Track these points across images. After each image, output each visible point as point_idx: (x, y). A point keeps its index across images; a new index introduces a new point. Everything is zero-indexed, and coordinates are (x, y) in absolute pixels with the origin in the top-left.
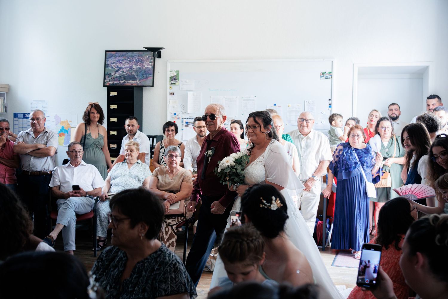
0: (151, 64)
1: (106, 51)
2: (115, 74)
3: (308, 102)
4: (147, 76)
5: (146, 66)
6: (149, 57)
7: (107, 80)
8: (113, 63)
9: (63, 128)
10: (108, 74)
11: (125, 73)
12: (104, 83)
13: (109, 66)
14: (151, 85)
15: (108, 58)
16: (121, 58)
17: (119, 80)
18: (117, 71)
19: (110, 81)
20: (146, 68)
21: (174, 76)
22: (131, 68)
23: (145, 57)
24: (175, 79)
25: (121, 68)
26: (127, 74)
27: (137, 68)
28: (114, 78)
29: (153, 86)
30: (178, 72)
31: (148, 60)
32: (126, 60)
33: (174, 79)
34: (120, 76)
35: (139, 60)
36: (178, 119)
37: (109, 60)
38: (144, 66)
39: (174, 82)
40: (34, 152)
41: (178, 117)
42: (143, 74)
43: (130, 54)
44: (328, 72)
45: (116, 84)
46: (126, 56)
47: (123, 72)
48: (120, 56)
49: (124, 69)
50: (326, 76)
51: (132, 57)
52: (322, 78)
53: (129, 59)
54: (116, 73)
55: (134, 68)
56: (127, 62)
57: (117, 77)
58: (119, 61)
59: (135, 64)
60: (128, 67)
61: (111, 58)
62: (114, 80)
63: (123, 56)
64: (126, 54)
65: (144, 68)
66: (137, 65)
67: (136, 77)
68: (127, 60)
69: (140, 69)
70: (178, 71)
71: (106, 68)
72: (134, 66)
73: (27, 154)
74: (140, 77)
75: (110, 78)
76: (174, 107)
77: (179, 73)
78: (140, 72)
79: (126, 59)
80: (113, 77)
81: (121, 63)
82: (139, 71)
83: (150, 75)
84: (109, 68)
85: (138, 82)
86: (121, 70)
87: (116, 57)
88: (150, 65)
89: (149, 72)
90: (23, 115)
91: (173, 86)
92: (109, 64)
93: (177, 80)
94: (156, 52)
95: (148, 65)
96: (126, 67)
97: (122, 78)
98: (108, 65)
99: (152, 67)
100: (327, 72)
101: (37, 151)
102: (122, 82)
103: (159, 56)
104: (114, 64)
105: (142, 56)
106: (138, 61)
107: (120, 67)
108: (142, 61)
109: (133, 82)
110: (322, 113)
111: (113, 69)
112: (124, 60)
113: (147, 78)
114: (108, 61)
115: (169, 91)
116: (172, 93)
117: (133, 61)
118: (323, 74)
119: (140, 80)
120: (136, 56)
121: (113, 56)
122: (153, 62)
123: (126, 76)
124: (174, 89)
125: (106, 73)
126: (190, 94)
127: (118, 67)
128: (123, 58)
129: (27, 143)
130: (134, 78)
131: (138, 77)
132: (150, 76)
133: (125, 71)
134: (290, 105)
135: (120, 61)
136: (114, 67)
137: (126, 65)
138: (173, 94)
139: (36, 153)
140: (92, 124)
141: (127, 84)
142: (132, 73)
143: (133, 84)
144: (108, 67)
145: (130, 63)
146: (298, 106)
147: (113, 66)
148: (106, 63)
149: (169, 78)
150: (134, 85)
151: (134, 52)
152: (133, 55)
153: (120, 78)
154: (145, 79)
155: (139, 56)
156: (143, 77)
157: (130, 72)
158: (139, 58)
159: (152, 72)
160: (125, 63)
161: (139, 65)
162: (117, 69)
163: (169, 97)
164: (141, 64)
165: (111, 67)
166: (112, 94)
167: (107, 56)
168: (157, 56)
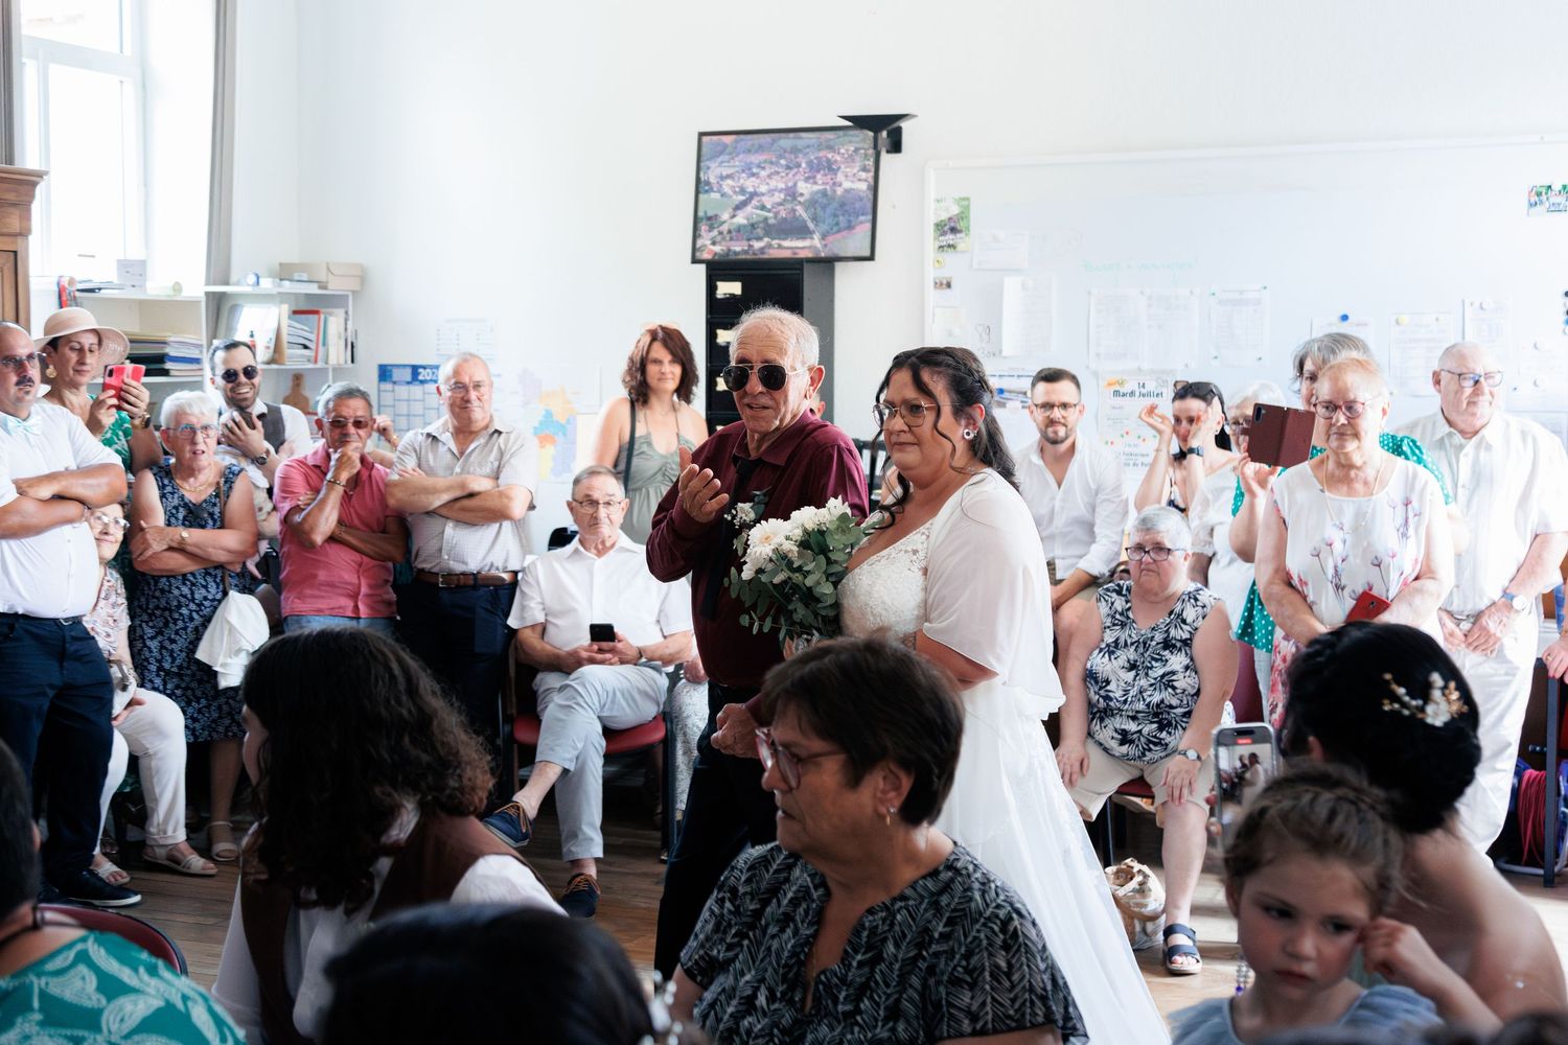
0: (863, 175)
1: (701, 135)
2: (734, 216)
3: (1477, 305)
4: (849, 221)
5: (847, 185)
6: (856, 150)
7: (705, 240)
8: (729, 176)
9: (549, 414)
10: (709, 218)
11: (769, 211)
12: (694, 249)
13: (711, 190)
14: (867, 253)
15: (707, 160)
16: (756, 158)
17: (749, 240)
18: (739, 207)
19: (714, 243)
20: (847, 191)
21: (950, 219)
22: (792, 194)
23: (842, 151)
24: (953, 230)
25: (754, 195)
26: (776, 214)
27: (814, 193)
28: (730, 232)
29: (871, 258)
30: (965, 203)
31: (853, 161)
32: (772, 163)
34: (752, 225)
35: (820, 163)
37: (713, 165)
38: (840, 185)
39: (951, 242)
40: (457, 506)
42: (835, 216)
43: (786, 142)
44: (1560, 188)
45: (736, 253)
46: (773, 149)
47: (763, 208)
48: (749, 151)
49: (764, 198)
50: (1552, 200)
51: (795, 151)
52: (1533, 210)
53: (783, 162)
54: (738, 212)
55: (802, 195)
56: (778, 173)
57: (739, 229)
59: (807, 180)
60: (780, 191)
61: (719, 160)
62: (731, 239)
63: (760, 149)
64: (774, 141)
65: (839, 191)
66: (815, 183)
67: (811, 225)
68: (777, 164)
69: (824, 194)
70: (968, 199)
71: (702, 197)
72: (803, 187)
73: (430, 513)
74: (824, 227)
75: (715, 232)
76: (950, 334)
77: (968, 207)
78: (824, 208)
79: (774, 160)
80: (725, 228)
81: (753, 175)
82: (819, 203)
83: (862, 218)
84: (715, 196)
85: (816, 241)
86: (754, 202)
87: (737, 155)
88: (860, 180)
89: (857, 205)
90: (409, 371)
91: (948, 256)
92: (713, 180)
93: (960, 231)
94: (885, 130)
95: (852, 180)
96: (775, 190)
97: (760, 232)
98: (708, 183)
99: (868, 189)
100: (1557, 187)
101: (466, 503)
102: (757, 245)
103: (896, 146)
104: (729, 182)
105: (831, 148)
106: (815, 168)
107: (751, 189)
108: (830, 168)
109: (800, 243)
110: (1535, 346)
111: (725, 199)
112: (767, 165)
113: (850, 227)
114: (708, 168)
115: (931, 274)
116: (945, 282)
117: (799, 166)
118: (1539, 194)
119: (824, 237)
120: (808, 147)
121: (727, 151)
122: (873, 169)
123: (772, 221)
124: (952, 265)
125: (701, 214)
126: (1012, 287)
127: (743, 191)
128: (762, 158)
129: (430, 472)
130: (802, 231)
131: (816, 225)
132: (862, 222)
133: (769, 206)
134: (1405, 319)
135: (750, 169)
136: (730, 192)
137: (773, 183)
138: (949, 285)
139: (464, 509)
140: (653, 400)
141: (775, 254)
142: (794, 211)
143: (798, 251)
144: (706, 191)
145: (787, 174)
146: (1437, 319)
147: (726, 189)
148: (702, 175)
149: (932, 227)
150: (802, 254)
151: (803, 135)
152: (800, 144)
153: (750, 231)
154: (844, 233)
155: (820, 148)
156: (837, 224)
157: (789, 206)
158: (821, 154)
159: (869, 206)
160: (769, 176)
161: (821, 182)
162: (742, 198)
163: (932, 296)
164: (828, 178)
165: (720, 190)
166: (724, 289)
167: (704, 151)
168: (889, 144)
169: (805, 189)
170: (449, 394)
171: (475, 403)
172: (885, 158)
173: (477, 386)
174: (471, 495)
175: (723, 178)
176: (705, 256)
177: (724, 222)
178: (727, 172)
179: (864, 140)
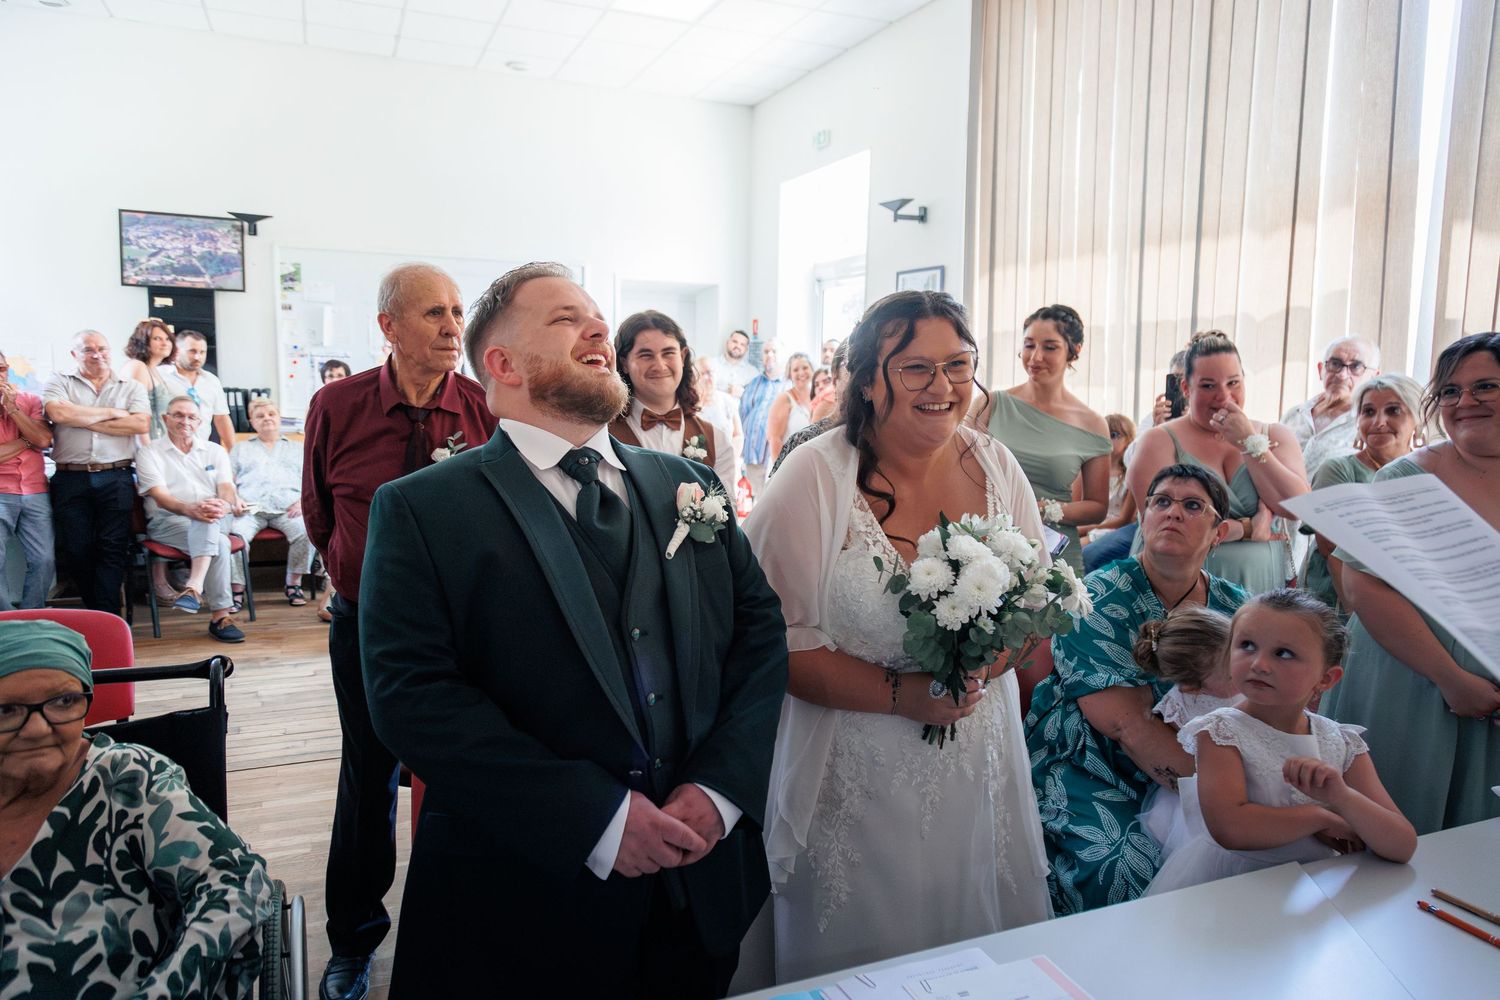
0: (234, 245)
1: (121, 211)
2: (149, 260)
4: (228, 270)
5: (224, 250)
6: (229, 231)
7: (130, 272)
8: (143, 237)
10: (132, 260)
11: (174, 259)
12: (122, 278)
13: (131, 244)
15: (128, 226)
16: (161, 229)
17: (161, 275)
18: (154, 255)
19: (136, 275)
20: (225, 253)
21: (289, 274)
22: (188, 251)
23: (220, 231)
24: (292, 280)
25: (161, 250)
26: (179, 261)
27: (203, 253)
28: (147, 269)
29: (243, 291)
30: (297, 266)
31: (228, 237)
32: (173, 233)
33: (290, 279)
34: (163, 267)
35: (205, 236)
36: (302, 356)
37: (132, 230)
38: (220, 249)
39: (291, 286)
40: (107, 424)
41: (301, 353)
42: (218, 266)
43: (183, 222)
45: (153, 282)
46: (173, 224)
47: (169, 257)
48: (157, 225)
49: (169, 252)
51: (189, 228)
53: (181, 233)
54: (152, 259)
55: (195, 252)
56: (178, 239)
57: (153, 268)
58: (156, 234)
59: (197, 244)
60: (181, 249)
61: (135, 227)
62: (149, 273)
63: (164, 224)
64: (173, 221)
65: (220, 253)
66: (203, 247)
67: (203, 270)
68: (176, 233)
69: (210, 253)
70: (300, 265)
71: (125, 247)
72: (195, 248)
73: (89, 429)
74: (211, 272)
75: (136, 269)
76: (292, 334)
77: (299, 269)
78: (211, 261)
79: (174, 231)
80: (143, 267)
81: (161, 238)
82: (208, 258)
83: (236, 269)
84: (133, 247)
85: (207, 279)
86: (163, 254)
87: (148, 225)
88: (232, 248)
89: (233, 261)
91: (288, 293)
92: (132, 238)
93: (296, 281)
94: (249, 222)
95: (227, 246)
96: (176, 248)
97: (168, 271)
98: (128, 239)
99: (238, 253)
101: (112, 423)
102: (168, 278)
103: (254, 232)
104: (144, 240)
105: (211, 228)
106: (202, 239)
107: (160, 246)
109: (196, 280)
111: (142, 250)
112: (169, 234)
113: (228, 273)
114: (128, 231)
115: (279, 302)
116: (287, 306)
117: (191, 236)
119: (212, 277)
120: (196, 226)
121: (139, 222)
122: (240, 243)
123: (176, 266)
124: (292, 298)
125: (125, 257)
126: (328, 311)
127: (154, 246)
128: (165, 229)
129: (77, 402)
130: (197, 273)
131: (206, 270)
132: (236, 271)
133: (173, 257)
135: (158, 234)
136: (145, 246)
137: (176, 244)
138: (290, 308)
139: (112, 427)
141: (180, 284)
142: (191, 261)
143: (195, 284)
144: (128, 245)
145: (184, 240)
147: (142, 244)
148: (124, 235)
149: (279, 277)
150: (199, 286)
151: (191, 219)
152: (191, 224)
153: (162, 269)
154: (226, 276)
155: (204, 227)
156: (220, 271)
157: (188, 258)
158: (206, 231)
159: (240, 262)
160: (172, 240)
161: (207, 247)
162: (154, 251)
163: (281, 313)
164: (212, 245)
165: (138, 245)
166: (160, 302)
167: (124, 221)
168: (250, 230)
169: (197, 250)
170: (82, 354)
171: (102, 360)
172: (247, 238)
173: (101, 349)
174: (114, 419)
175: (139, 238)
176: (131, 282)
177: (141, 264)
178: (141, 235)
179: (234, 226)
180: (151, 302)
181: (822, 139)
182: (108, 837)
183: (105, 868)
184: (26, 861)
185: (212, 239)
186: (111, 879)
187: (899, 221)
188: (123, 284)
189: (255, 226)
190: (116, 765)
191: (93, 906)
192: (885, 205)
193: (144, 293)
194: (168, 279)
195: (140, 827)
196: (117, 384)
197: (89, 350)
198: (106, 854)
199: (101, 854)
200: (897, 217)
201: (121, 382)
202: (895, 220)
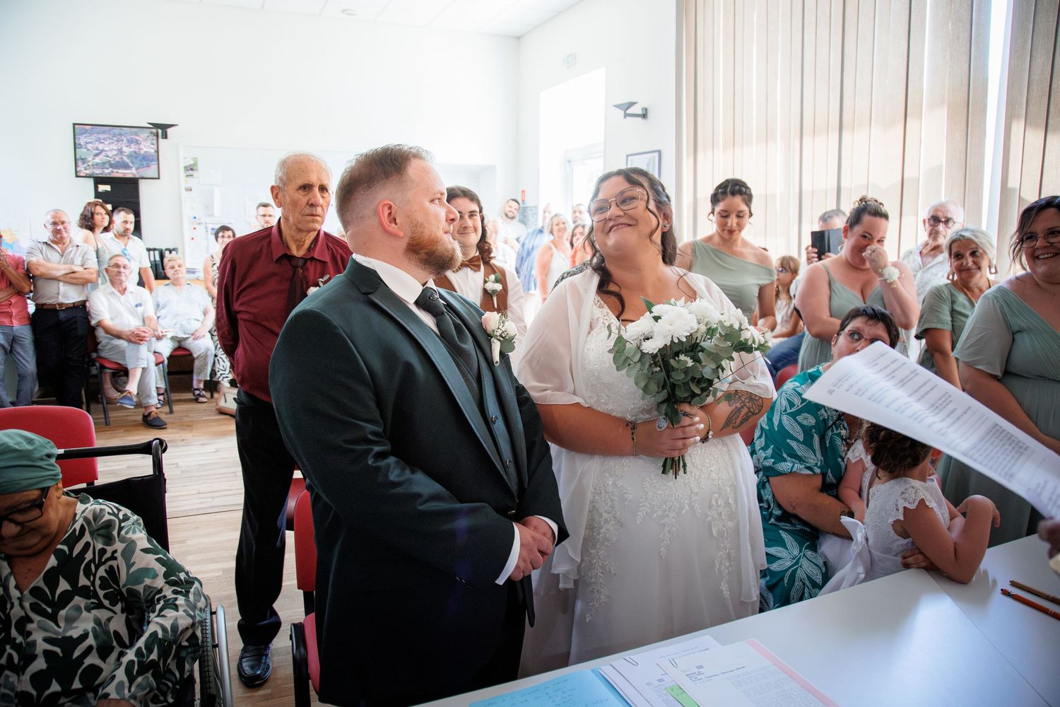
0: (152, 146)
1: (74, 124)
2: (94, 159)
4: (147, 164)
5: (145, 150)
6: (148, 136)
7: (81, 168)
8: (89, 143)
10: (82, 159)
11: (111, 158)
12: (76, 172)
13: (82, 148)
15: (79, 135)
16: (102, 136)
17: (102, 169)
18: (97, 155)
19: (86, 169)
20: (145, 152)
21: (190, 165)
22: (121, 151)
23: (142, 136)
25: (103, 151)
26: (114, 159)
27: (131, 152)
28: (93, 165)
29: (159, 178)
30: (195, 160)
31: (147, 140)
32: (109, 139)
33: (191, 169)
34: (104, 163)
35: (132, 140)
36: (199, 224)
37: (82, 137)
38: (142, 149)
39: (191, 174)
40: (68, 276)
41: (199, 221)
42: (141, 161)
43: (117, 131)
46: (109, 133)
47: (107, 156)
48: (99, 133)
49: (108, 153)
51: (121, 135)
53: (115, 138)
54: (96, 157)
55: (125, 152)
56: (113, 143)
57: (97, 164)
58: (98, 140)
59: (127, 146)
60: (115, 150)
61: (85, 135)
62: (94, 168)
63: (104, 132)
64: (110, 130)
65: (142, 152)
66: (131, 148)
67: (131, 164)
68: (112, 139)
69: (136, 153)
70: (197, 158)
71: (78, 150)
72: (125, 149)
73: (56, 279)
74: (137, 165)
75: (86, 165)
76: (192, 208)
77: (197, 161)
78: (136, 158)
79: (110, 137)
80: (90, 163)
81: (102, 143)
82: (135, 156)
83: (153, 163)
84: (83, 150)
85: (134, 171)
86: (103, 154)
87: (93, 134)
88: (150, 148)
89: (151, 158)
91: (190, 179)
92: (82, 143)
93: (195, 170)
94: (161, 130)
95: (147, 147)
96: (112, 150)
97: (107, 166)
98: (80, 144)
99: (155, 151)
101: (72, 275)
103: (165, 136)
104: (90, 145)
105: (136, 135)
106: (130, 142)
107: (101, 148)
109: (126, 172)
111: (89, 152)
112: (107, 139)
113: (148, 166)
114: (79, 138)
115: (183, 186)
116: (189, 188)
117: (122, 141)
119: (137, 169)
120: (126, 133)
121: (88, 132)
122: (156, 144)
123: (113, 162)
124: (192, 182)
125: (78, 157)
126: (217, 191)
127: (97, 149)
128: (105, 136)
129: (49, 261)
130: (126, 167)
131: (134, 165)
132: (153, 165)
133: (110, 156)
135: (100, 140)
136: (91, 149)
137: (112, 147)
138: (191, 190)
139: (71, 278)
141: (118, 175)
142: (122, 158)
143: (125, 174)
144: (80, 148)
145: (118, 144)
147: (89, 147)
148: (76, 141)
149: (183, 169)
150: (128, 176)
151: (124, 128)
152: (122, 132)
153: (103, 165)
154: (146, 168)
155: (132, 134)
156: (143, 165)
157: (120, 156)
158: (132, 137)
159: (156, 158)
160: (109, 144)
161: (133, 148)
162: (97, 152)
163: (184, 194)
164: (137, 147)
165: (86, 148)
166: (102, 188)
167: (77, 131)
168: (163, 135)
169: (127, 150)
170: (51, 227)
171: (64, 230)
172: (160, 139)
173: (63, 223)
174: (73, 273)
175: (87, 143)
176: (82, 174)
177: (90, 161)
178: (88, 141)
179: (151, 133)
180: (96, 188)
181: (570, 60)
182: (93, 566)
183: (92, 588)
184: (39, 582)
185: (137, 142)
186: (96, 596)
187: (628, 118)
188: (77, 176)
189: (166, 132)
190: (96, 516)
191: (85, 613)
192: (617, 106)
193: (91, 182)
194: (107, 172)
195: (115, 559)
196: (75, 248)
197: (55, 223)
198: (92, 578)
199: (89, 579)
200: (626, 115)
201: (78, 246)
202: (625, 117)
